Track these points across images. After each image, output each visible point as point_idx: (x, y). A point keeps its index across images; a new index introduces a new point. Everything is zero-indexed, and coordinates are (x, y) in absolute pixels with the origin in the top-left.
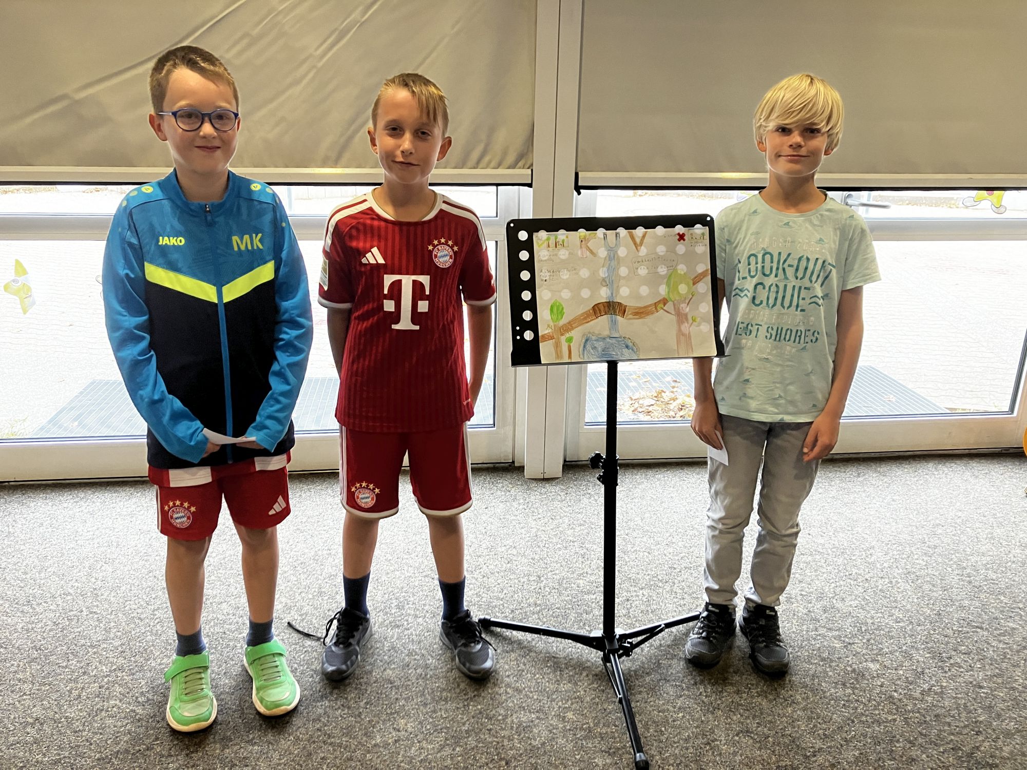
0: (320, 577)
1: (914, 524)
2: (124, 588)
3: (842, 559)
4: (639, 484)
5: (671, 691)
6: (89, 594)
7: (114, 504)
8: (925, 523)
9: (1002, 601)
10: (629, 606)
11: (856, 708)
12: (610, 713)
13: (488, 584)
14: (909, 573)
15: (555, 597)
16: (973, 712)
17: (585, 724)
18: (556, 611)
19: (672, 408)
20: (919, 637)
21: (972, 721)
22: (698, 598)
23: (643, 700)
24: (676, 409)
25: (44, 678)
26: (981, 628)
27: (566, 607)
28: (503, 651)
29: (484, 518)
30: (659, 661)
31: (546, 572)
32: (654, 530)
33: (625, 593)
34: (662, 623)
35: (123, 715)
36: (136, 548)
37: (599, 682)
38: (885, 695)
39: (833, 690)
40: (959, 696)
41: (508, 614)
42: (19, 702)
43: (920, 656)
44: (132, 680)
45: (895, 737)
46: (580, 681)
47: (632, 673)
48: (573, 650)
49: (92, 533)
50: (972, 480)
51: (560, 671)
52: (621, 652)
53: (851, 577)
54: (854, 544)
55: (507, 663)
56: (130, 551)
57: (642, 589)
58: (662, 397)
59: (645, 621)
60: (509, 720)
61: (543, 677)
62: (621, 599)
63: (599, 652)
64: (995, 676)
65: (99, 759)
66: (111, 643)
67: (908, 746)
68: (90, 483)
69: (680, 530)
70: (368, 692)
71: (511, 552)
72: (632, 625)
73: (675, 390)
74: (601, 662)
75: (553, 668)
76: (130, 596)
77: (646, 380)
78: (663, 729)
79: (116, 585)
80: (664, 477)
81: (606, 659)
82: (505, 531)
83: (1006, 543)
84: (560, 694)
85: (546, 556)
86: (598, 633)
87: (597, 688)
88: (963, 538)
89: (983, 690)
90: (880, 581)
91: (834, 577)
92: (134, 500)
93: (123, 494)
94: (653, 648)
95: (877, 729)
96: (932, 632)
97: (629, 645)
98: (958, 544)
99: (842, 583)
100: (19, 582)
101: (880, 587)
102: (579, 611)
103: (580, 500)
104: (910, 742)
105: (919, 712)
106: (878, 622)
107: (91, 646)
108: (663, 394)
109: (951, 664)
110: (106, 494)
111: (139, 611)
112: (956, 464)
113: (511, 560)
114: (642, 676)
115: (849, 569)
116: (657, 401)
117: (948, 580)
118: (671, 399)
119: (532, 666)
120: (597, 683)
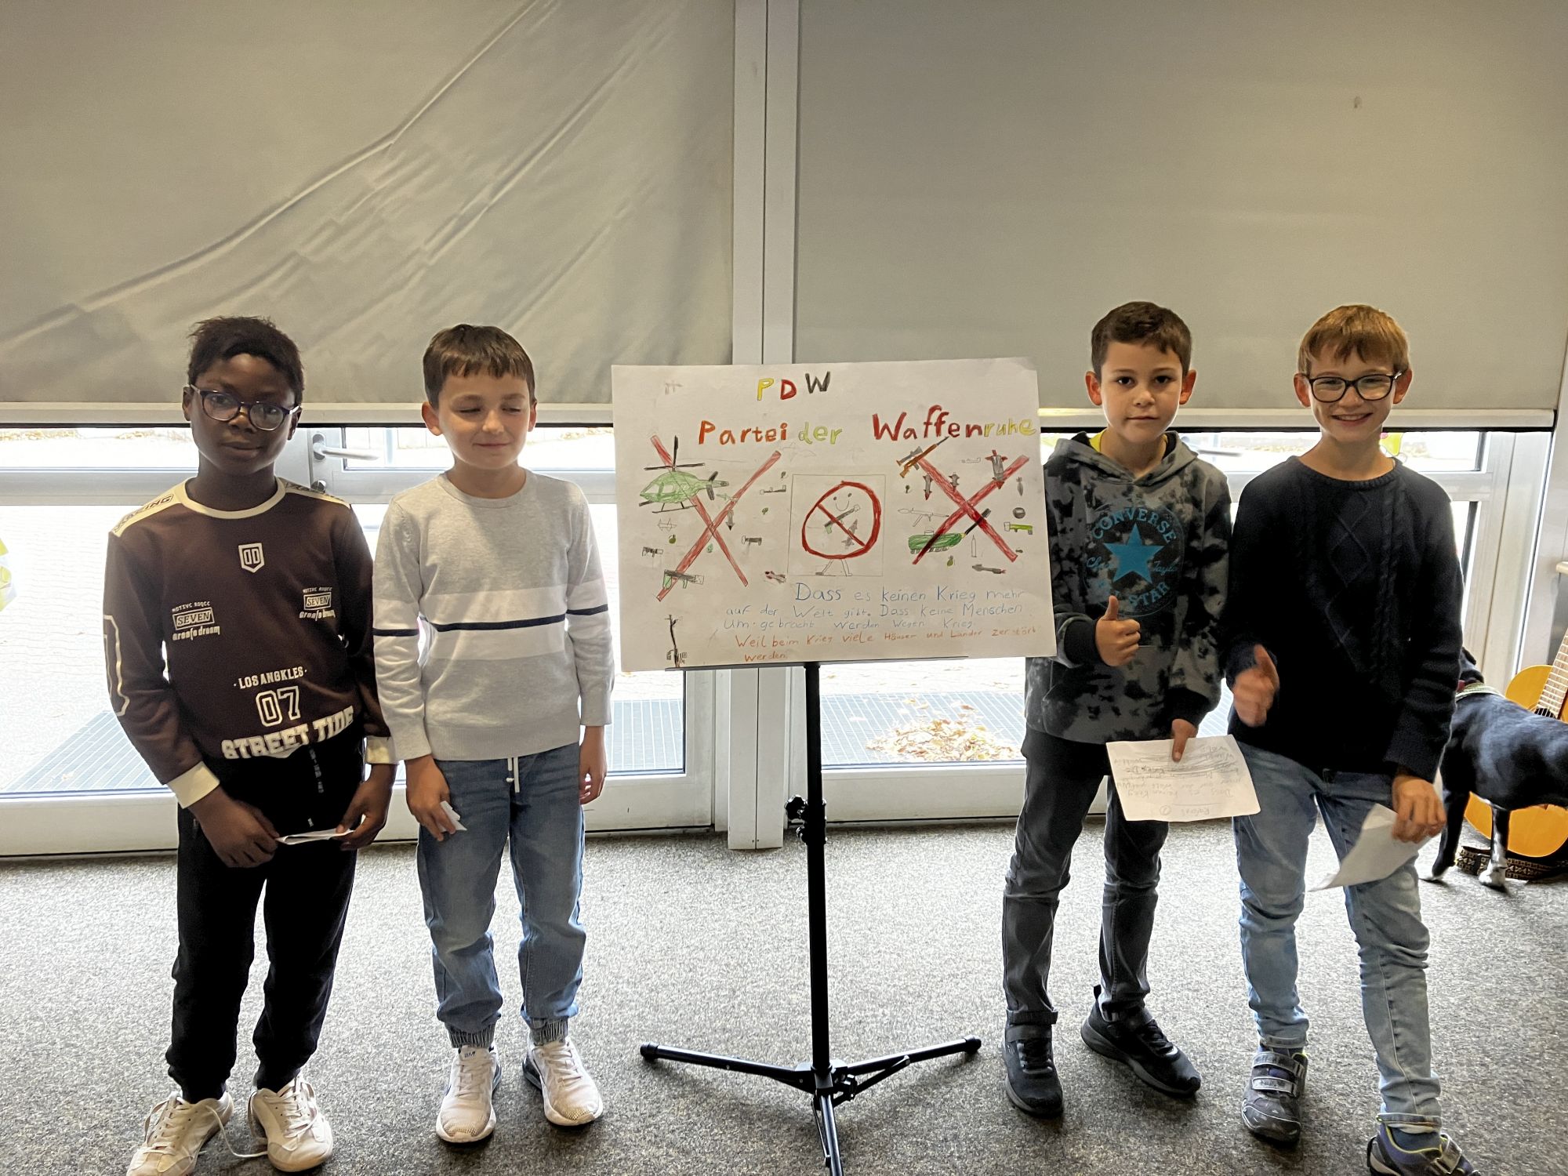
0: (410, 992)
2: (117, 1010)
3: (1179, 962)
4: (896, 855)
5: (909, 1151)
6: (67, 1019)
7: (116, 891)
10: (860, 1031)
15: (754, 1018)
18: (753, 1039)
19: (956, 745)
23: (867, 1165)
24: (962, 747)
27: (769, 1033)
28: (669, 1096)
30: (896, 1107)
31: (744, 983)
32: (909, 922)
33: (858, 1013)
34: (906, 1054)
36: (142, 953)
37: (805, 1139)
41: (681, 1043)
46: (777, 1137)
47: (852, 1125)
48: (773, 1093)
49: (78, 932)
51: (750, 1124)
52: (838, 1094)
53: (1190, 987)
54: (1201, 940)
55: (673, 1113)
56: (133, 957)
57: (883, 1006)
58: (943, 730)
61: (724, 1133)
62: (850, 1020)
63: (810, 1095)
66: (93, 1089)
68: (83, 859)
69: (947, 922)
71: (695, 956)
73: (964, 720)
74: (810, 1109)
75: (739, 1120)
76: (127, 1022)
77: (923, 706)
79: (107, 1006)
80: (934, 846)
81: (817, 1105)
82: (691, 925)
84: (746, 1155)
85: (746, 960)
86: (807, 1065)
87: (801, 1147)
90: (1232, 993)
92: (145, 884)
93: (131, 875)
94: (889, 1090)
97: (849, 1083)
101: (1230, 1001)
107: (65, 1093)
108: (944, 726)
110: (106, 876)
111: (138, 1043)
113: (695, 967)
114: (868, 1131)
115: (1188, 976)
116: (935, 735)
117: (1330, 989)
118: (955, 734)
119: (709, 1117)
120: (802, 1140)
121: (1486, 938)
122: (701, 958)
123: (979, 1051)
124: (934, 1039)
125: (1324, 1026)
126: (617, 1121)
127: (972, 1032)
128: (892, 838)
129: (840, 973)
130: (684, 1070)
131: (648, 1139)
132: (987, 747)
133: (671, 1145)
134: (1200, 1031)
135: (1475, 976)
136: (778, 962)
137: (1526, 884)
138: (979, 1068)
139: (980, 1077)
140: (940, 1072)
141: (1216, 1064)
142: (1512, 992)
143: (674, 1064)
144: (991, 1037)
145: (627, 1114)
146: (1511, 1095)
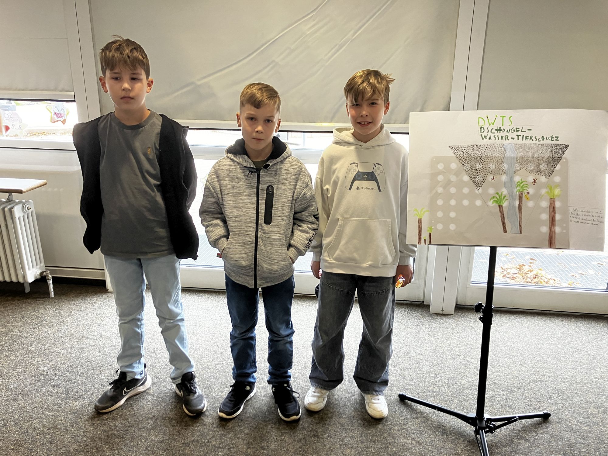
2: (201, 350)
4: (504, 323)
7: (199, 303)
10: (493, 401)
15: (446, 388)
18: (446, 397)
19: (529, 276)
22: (541, 402)
24: (532, 277)
25: (159, 394)
27: (453, 395)
28: (411, 417)
29: (403, 334)
30: (512, 439)
31: (440, 372)
32: (513, 354)
33: (491, 392)
34: (517, 415)
37: (471, 446)
41: (415, 395)
42: (146, 405)
46: (459, 443)
47: (494, 444)
48: (455, 423)
51: (446, 435)
52: (487, 429)
55: (413, 425)
56: (206, 329)
57: (502, 391)
58: (523, 269)
61: (435, 438)
63: (472, 426)
65: (183, 443)
69: (530, 356)
70: (329, 430)
71: (419, 357)
72: (494, 413)
73: (532, 265)
74: (474, 434)
75: (442, 433)
76: (204, 355)
77: (512, 257)
80: (522, 321)
81: (477, 432)
82: (416, 344)
84: (446, 449)
85: (441, 362)
86: (473, 414)
87: (470, 450)
93: (204, 297)
94: (508, 430)
97: (493, 426)
100: (150, 340)
102: (460, 399)
103: (465, 330)
108: (523, 267)
110: (196, 297)
111: (209, 364)
113: (419, 362)
114: (500, 447)
116: (520, 271)
118: (528, 271)
119: (429, 429)
120: (470, 447)
122: (421, 358)
123: (549, 418)
124: (528, 409)
126: (390, 425)
127: (545, 409)
128: (502, 315)
130: (417, 407)
131: (403, 435)
132: (544, 278)
133: (413, 439)
136: (454, 365)
138: (550, 427)
139: (551, 431)
140: (531, 425)
143: (413, 404)
144: (555, 413)
145: (394, 422)
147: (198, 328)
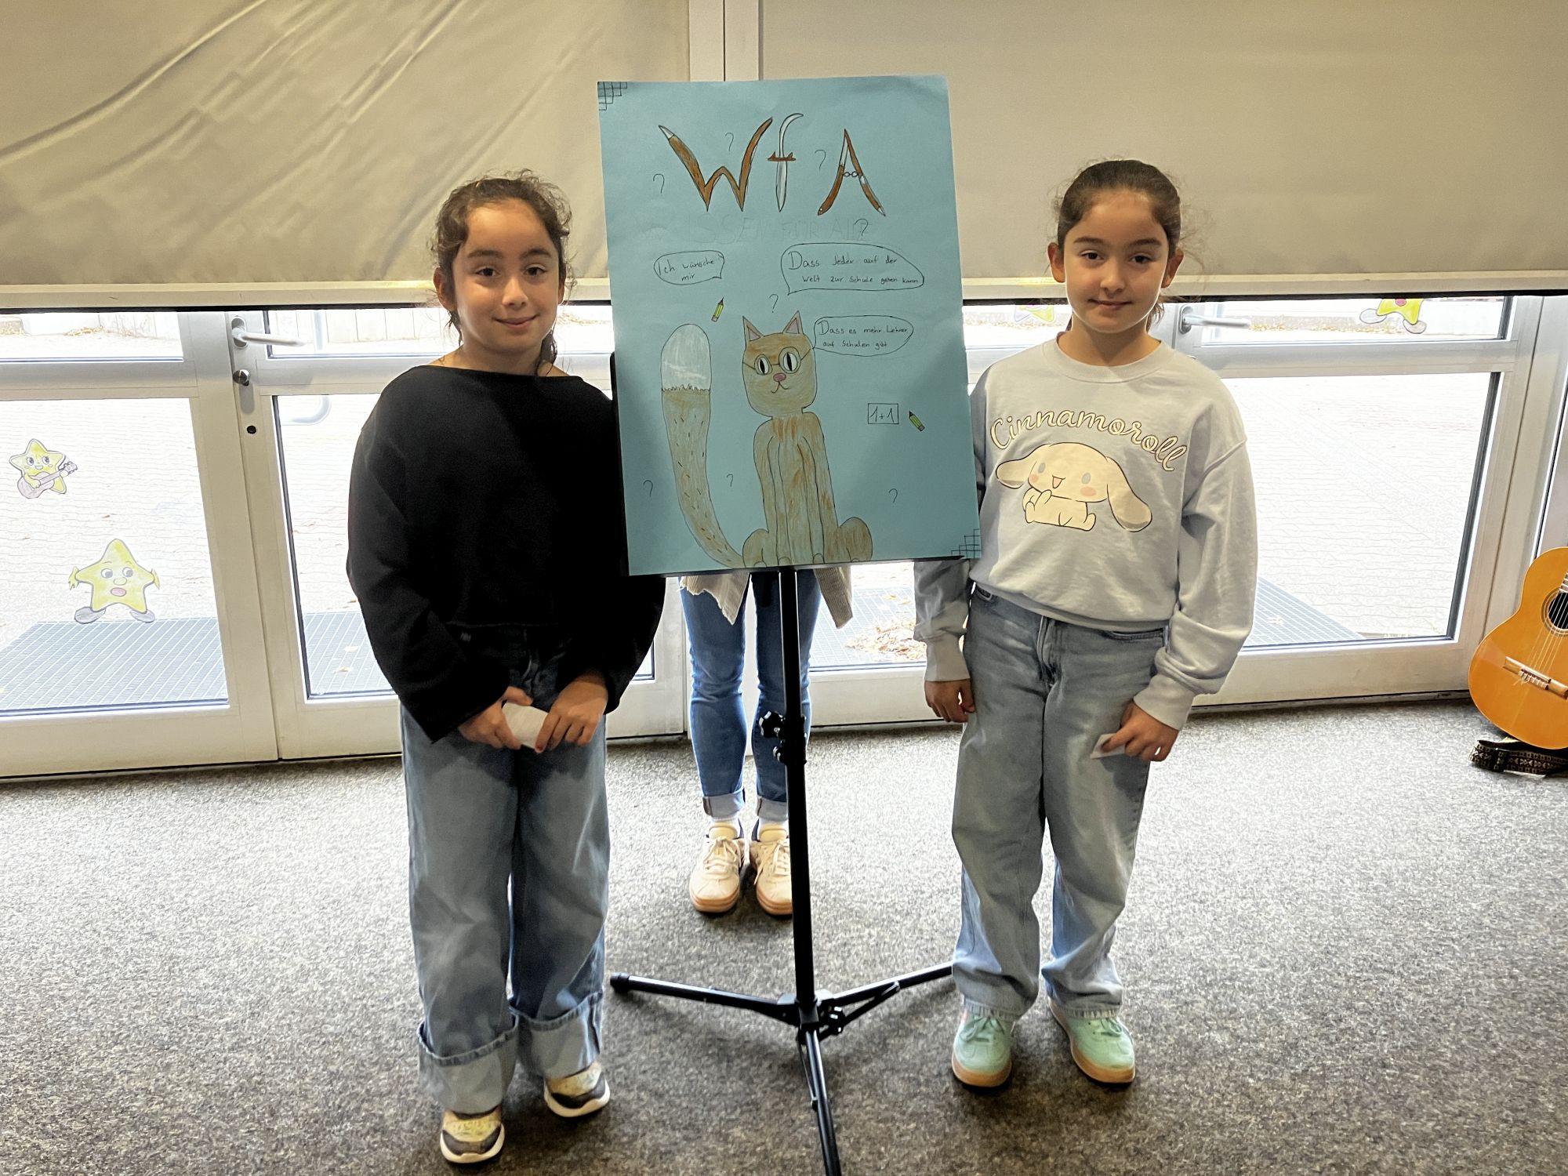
0: (360, 922)
1: (1299, 812)
2: (42, 950)
3: (1183, 871)
4: (879, 761)
5: (901, 1087)
7: (44, 817)
8: (1316, 810)
9: (1426, 928)
11: (1189, 1105)
12: (801, 1126)
13: (627, 927)
14: (1285, 888)
16: (1372, 1106)
17: (759, 1145)
18: (731, 966)
20: (1294, 989)
21: (1369, 1121)
23: (856, 1105)
26: (1392, 972)
28: (640, 1032)
29: (631, 822)
30: (885, 1039)
32: (895, 833)
34: (896, 980)
35: (20, 1152)
36: (69, 886)
37: (788, 1077)
38: (1235, 1082)
39: (1153, 1078)
40: (1351, 1080)
43: (1295, 1020)
44: (39, 1097)
45: (1246, 1149)
46: (758, 1076)
47: (840, 1061)
48: (752, 1027)
50: (1391, 742)
51: (728, 1061)
52: (826, 1027)
53: (1196, 898)
54: (1204, 846)
55: (645, 1052)
56: (60, 890)
57: (868, 926)
59: (868, 976)
60: (639, 1143)
61: (700, 1073)
62: (834, 943)
63: (793, 1028)
64: (1409, 1047)
66: (13, 1039)
67: (1267, 1162)
68: (10, 783)
70: (418, 1105)
72: (848, 985)
74: (794, 1044)
75: (717, 1058)
76: (52, 962)
77: (905, 601)
78: (883, 1149)
79: (31, 945)
81: (801, 1039)
82: (663, 841)
83: (1438, 838)
84: (724, 1098)
86: (789, 998)
87: (784, 1087)
88: (1373, 832)
89: (1388, 1071)
90: (1241, 904)
91: (1170, 899)
92: (77, 809)
94: (878, 1019)
95: (1218, 1136)
96: (1315, 981)
97: (838, 1017)
98: (1363, 842)
99: (1181, 907)
101: (1239, 913)
102: (766, 964)
104: (1269, 1156)
105: (1286, 1109)
106: (1232, 968)
109: (1341, 1030)
110: (33, 801)
112: (1368, 717)
113: (667, 887)
114: (856, 1066)
115: (1193, 886)
117: (1344, 898)
119: (684, 1055)
120: (785, 1078)
121: (1506, 837)
124: (925, 961)
125: (1340, 938)
128: (875, 742)
129: (822, 891)
130: (656, 1002)
134: (1209, 946)
135: (1497, 879)
137: (1544, 778)
141: (1228, 983)
142: (1538, 896)
143: (646, 996)
146: (1543, 1009)
147: (36, 891)
